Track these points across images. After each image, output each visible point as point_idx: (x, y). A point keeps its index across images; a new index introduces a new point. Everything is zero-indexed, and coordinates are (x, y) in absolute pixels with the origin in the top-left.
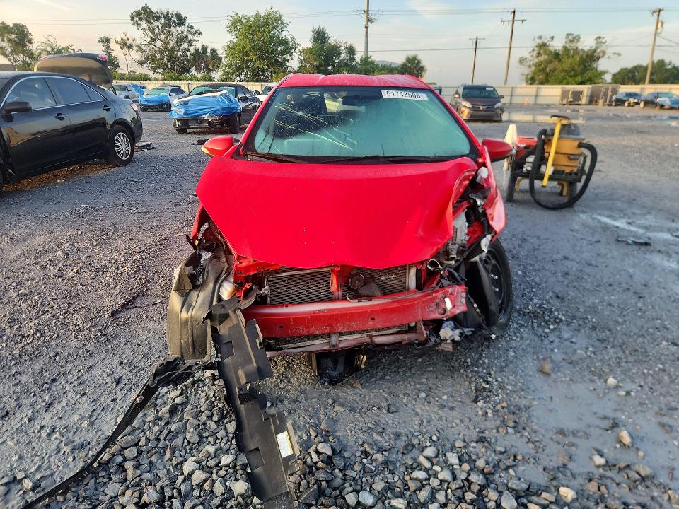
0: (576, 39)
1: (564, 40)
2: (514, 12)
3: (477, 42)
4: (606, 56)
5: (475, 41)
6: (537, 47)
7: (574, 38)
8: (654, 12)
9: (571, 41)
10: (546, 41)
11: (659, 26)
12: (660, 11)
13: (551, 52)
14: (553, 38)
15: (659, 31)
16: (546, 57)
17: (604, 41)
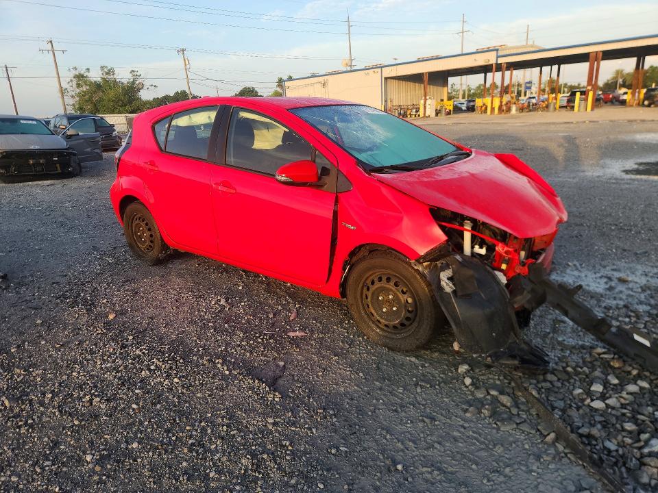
0: (110, 72)
1: (101, 72)
2: (51, 42)
3: (7, 70)
4: (145, 88)
5: (5, 69)
6: (74, 77)
7: (109, 70)
8: (178, 51)
9: (107, 74)
10: (82, 72)
11: (187, 63)
12: (183, 50)
13: (91, 82)
14: (88, 69)
15: (188, 67)
16: (88, 87)
17: (138, 74)
